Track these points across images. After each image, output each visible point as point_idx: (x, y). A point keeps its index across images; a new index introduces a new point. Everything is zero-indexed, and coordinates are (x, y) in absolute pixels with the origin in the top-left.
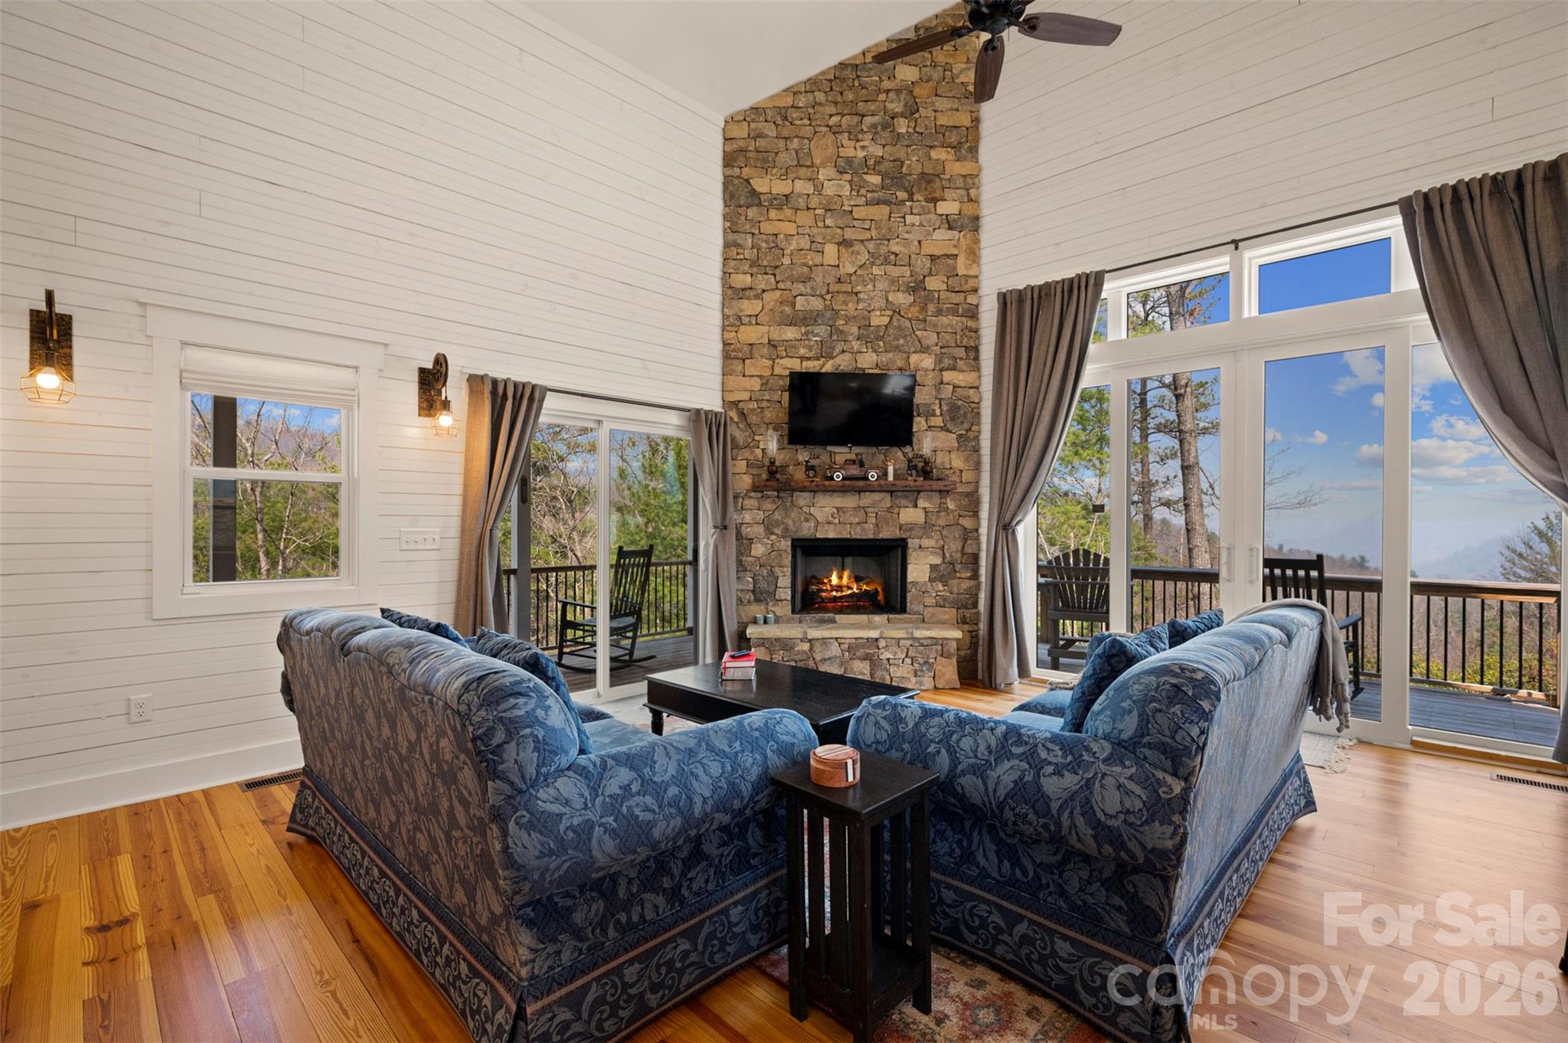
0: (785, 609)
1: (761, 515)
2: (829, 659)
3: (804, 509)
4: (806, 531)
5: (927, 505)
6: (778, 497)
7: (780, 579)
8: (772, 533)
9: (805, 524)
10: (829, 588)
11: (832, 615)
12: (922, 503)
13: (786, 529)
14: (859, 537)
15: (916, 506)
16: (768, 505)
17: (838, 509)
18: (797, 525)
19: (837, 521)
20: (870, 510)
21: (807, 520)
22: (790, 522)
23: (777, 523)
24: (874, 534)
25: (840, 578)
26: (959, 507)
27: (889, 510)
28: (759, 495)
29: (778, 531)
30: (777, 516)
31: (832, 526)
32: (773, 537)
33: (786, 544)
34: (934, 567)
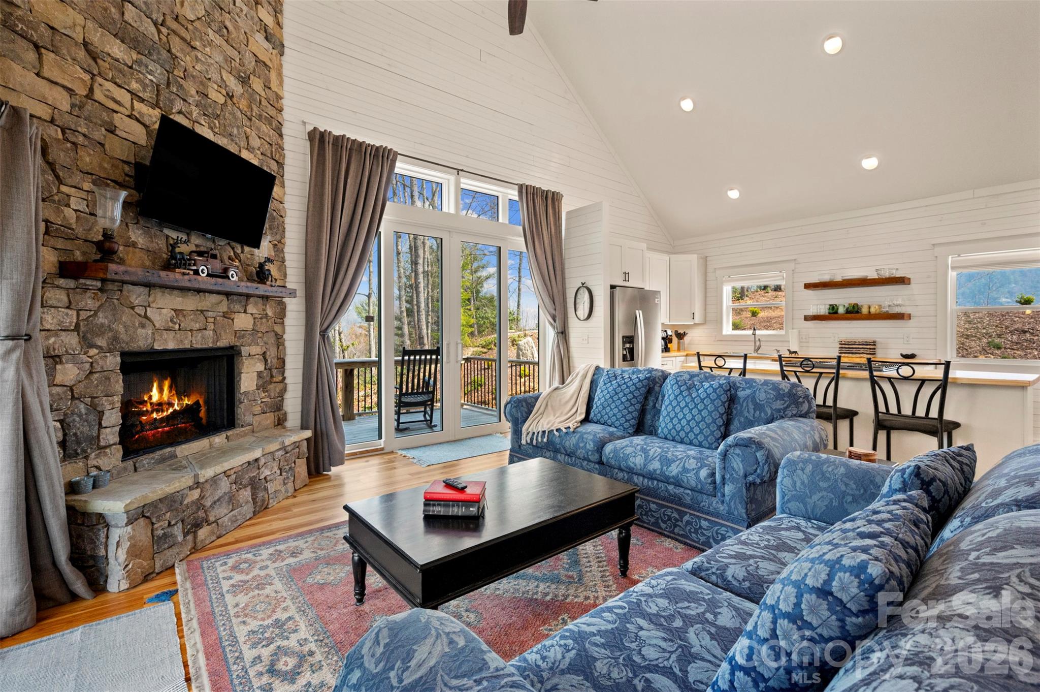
0: (113, 458)
1: (71, 318)
2: (218, 500)
3: (138, 310)
4: (143, 339)
5: (254, 311)
6: (101, 290)
7: (107, 414)
8: (92, 346)
9: (141, 331)
10: (149, 407)
11: (169, 449)
12: (251, 309)
13: (115, 339)
14: (199, 346)
15: (245, 312)
16: (89, 302)
17: (175, 310)
18: (131, 332)
19: (177, 327)
20: (210, 314)
21: (143, 326)
22: (121, 329)
23: (101, 330)
24: (213, 342)
25: (161, 390)
26: (274, 313)
27: (225, 315)
28: (71, 283)
29: (101, 342)
30: (102, 319)
31: (173, 333)
32: (93, 352)
33: (113, 361)
34: (260, 375)
